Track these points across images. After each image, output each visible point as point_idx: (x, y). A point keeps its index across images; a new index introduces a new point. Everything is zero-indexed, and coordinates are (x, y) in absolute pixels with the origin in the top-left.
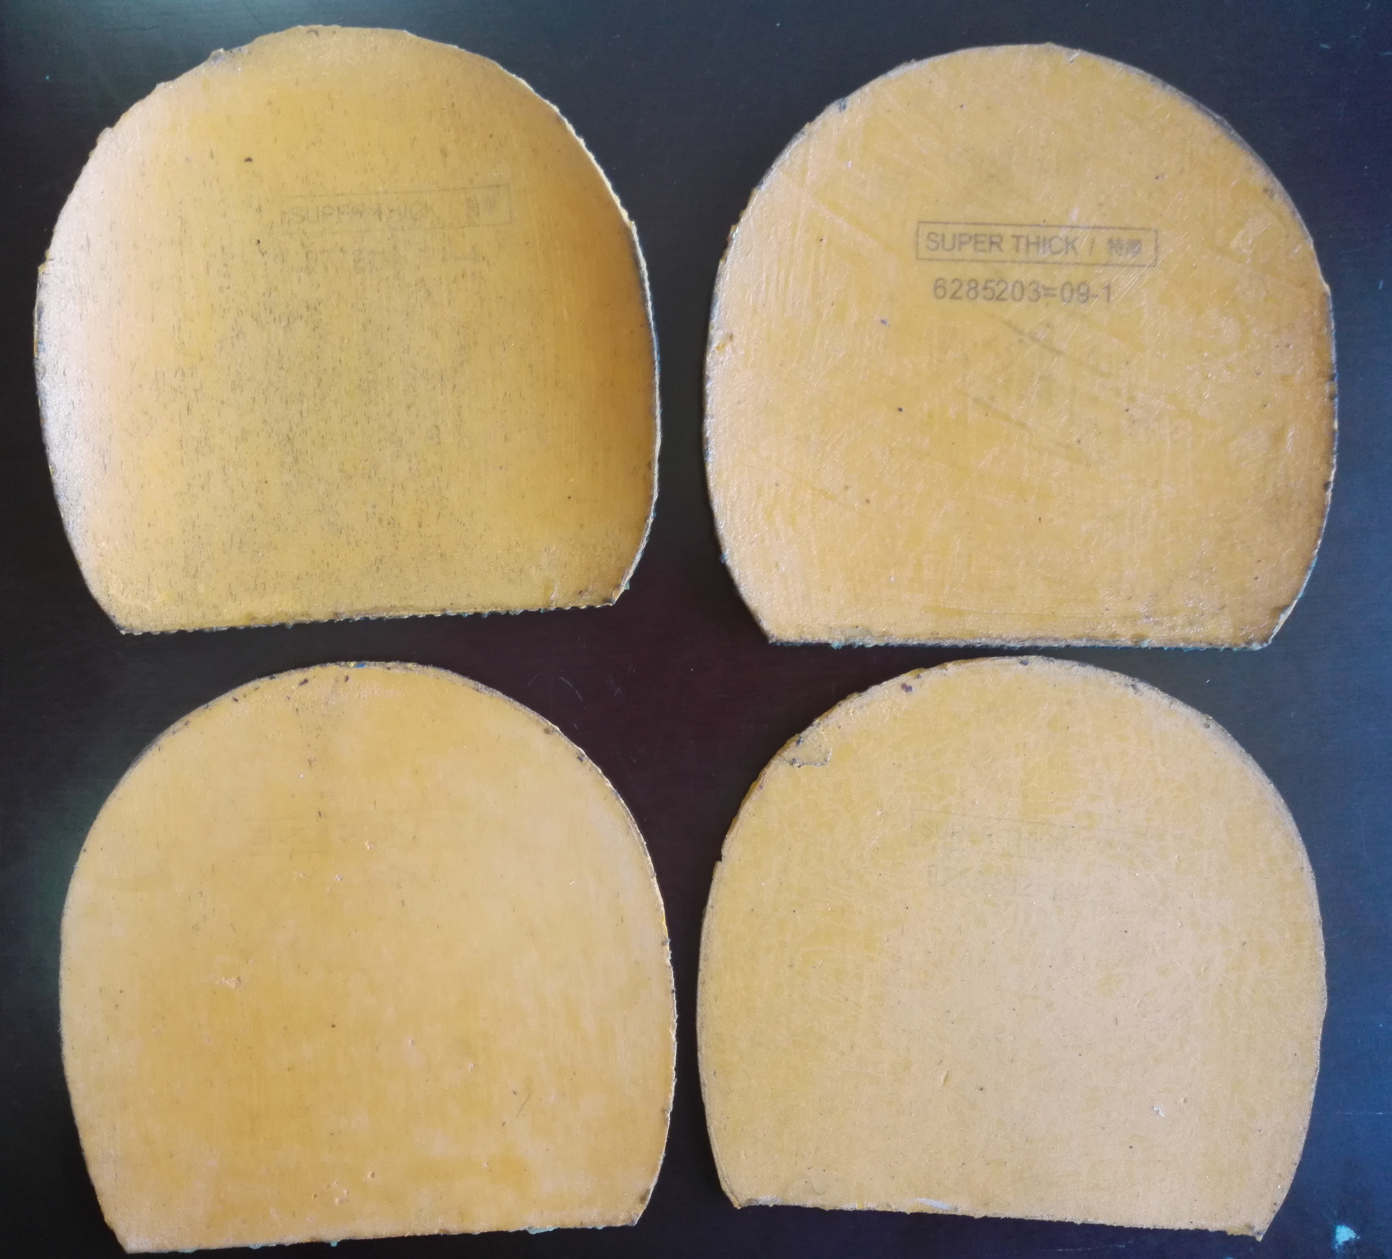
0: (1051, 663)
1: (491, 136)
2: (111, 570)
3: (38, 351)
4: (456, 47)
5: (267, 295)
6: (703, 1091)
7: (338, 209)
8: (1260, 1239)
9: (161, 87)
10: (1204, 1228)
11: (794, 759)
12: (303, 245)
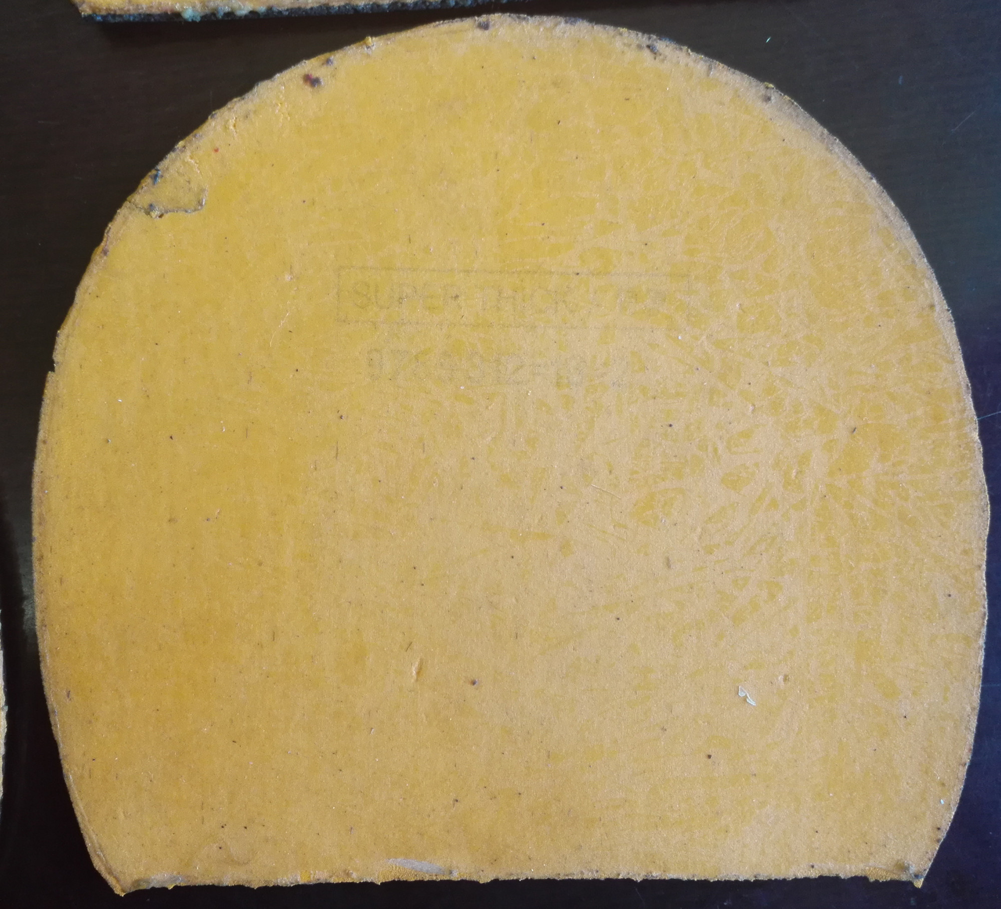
0: (524, 23)
6: (52, 722)
8: (919, 884)
10: (833, 874)
11: (151, 205)
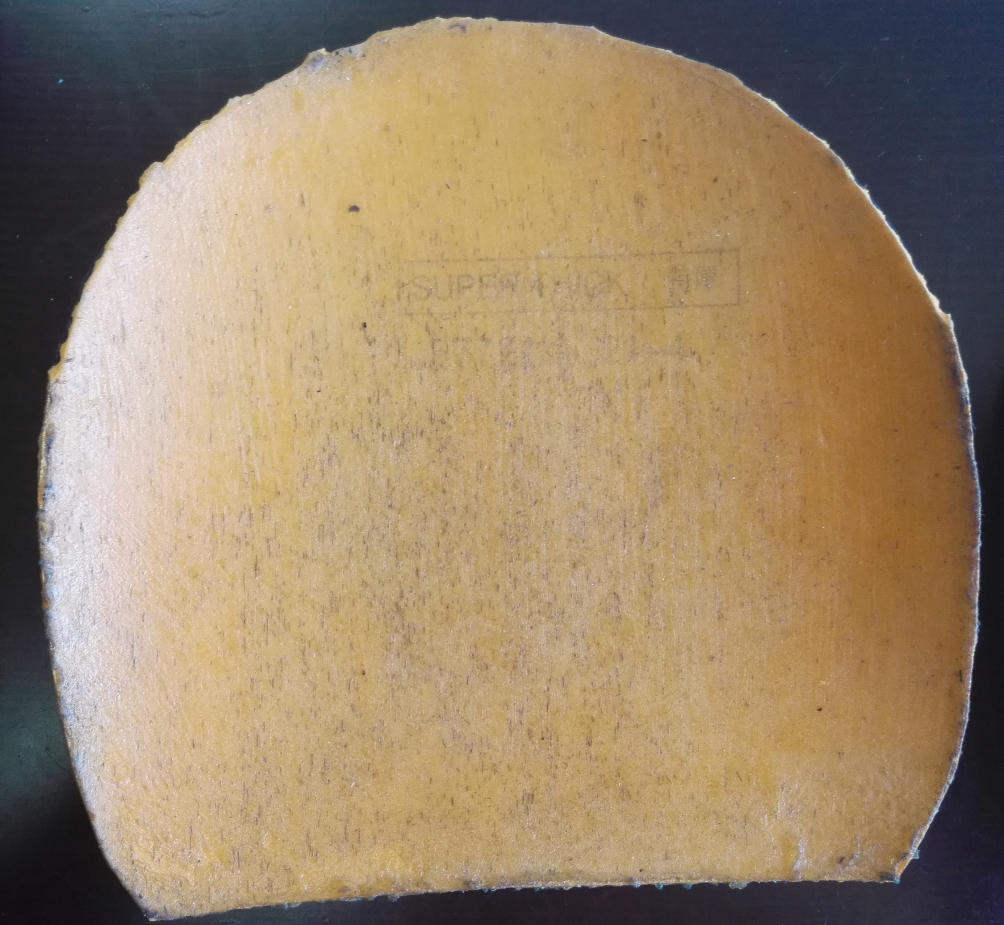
1: (715, 180)
2: (137, 821)
3: (44, 499)
4: (670, 52)
5: (374, 400)
7: (481, 280)
9: (234, 103)
12: (427, 330)
